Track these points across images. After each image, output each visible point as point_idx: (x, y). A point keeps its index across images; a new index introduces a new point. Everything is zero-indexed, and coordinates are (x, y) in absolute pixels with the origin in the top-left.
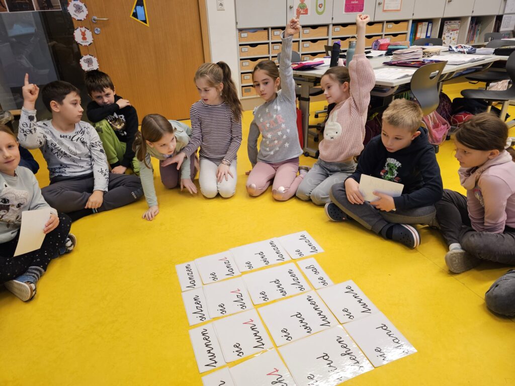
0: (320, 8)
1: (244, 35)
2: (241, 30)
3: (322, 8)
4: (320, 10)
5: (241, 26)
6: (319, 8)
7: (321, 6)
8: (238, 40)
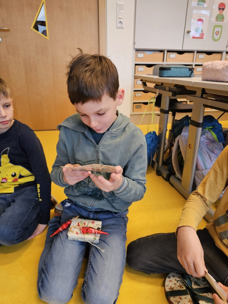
0: (217, 35)
1: (141, 55)
2: (137, 50)
3: (219, 35)
4: (216, 37)
5: (138, 46)
6: (215, 35)
7: (217, 33)
8: (134, 59)
